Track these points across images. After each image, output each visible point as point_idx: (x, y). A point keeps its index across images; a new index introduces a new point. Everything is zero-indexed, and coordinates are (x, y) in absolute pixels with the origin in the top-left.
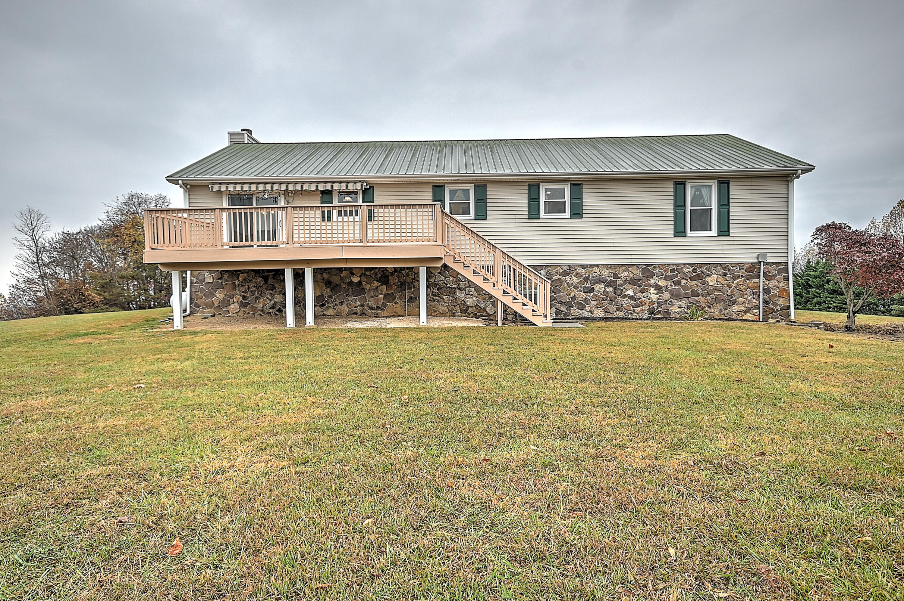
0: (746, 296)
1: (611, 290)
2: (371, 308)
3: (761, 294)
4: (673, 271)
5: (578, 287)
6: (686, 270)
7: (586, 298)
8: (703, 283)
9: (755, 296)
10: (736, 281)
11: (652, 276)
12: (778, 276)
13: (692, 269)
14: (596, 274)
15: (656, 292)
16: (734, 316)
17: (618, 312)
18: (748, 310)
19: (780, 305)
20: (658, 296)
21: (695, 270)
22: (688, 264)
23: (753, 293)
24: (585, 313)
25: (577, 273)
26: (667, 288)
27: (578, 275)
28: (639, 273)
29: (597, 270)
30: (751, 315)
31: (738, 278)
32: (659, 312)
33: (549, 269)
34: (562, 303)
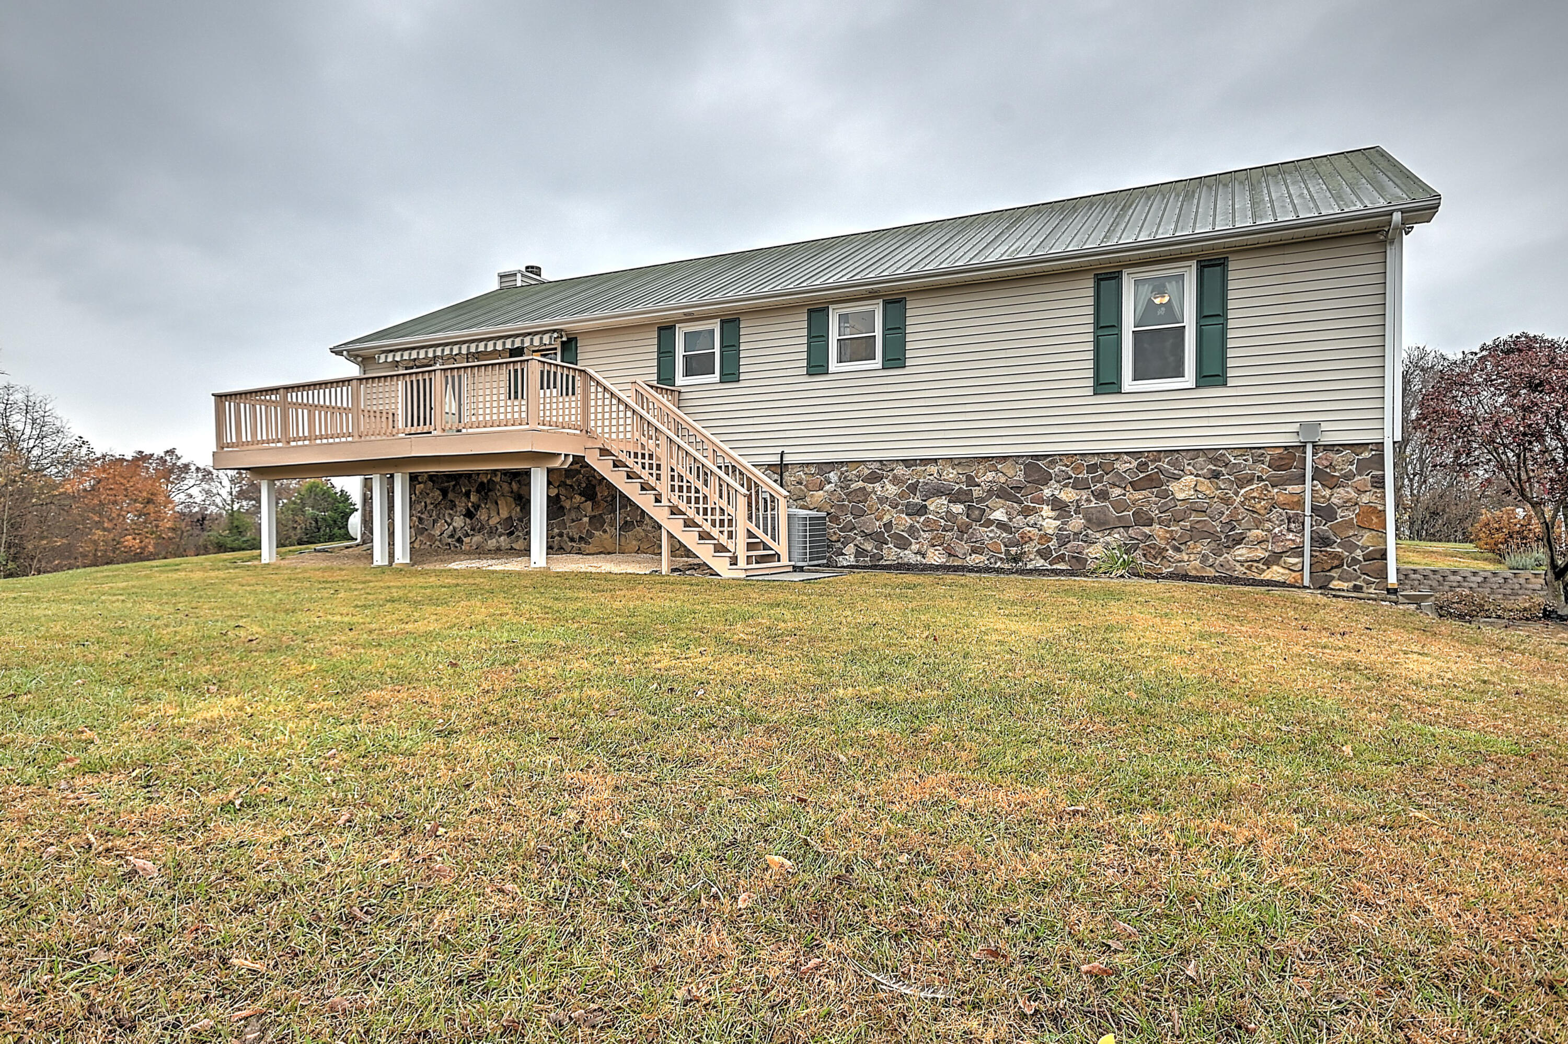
0: (1268, 525)
1: (961, 511)
2: (572, 540)
3: (1308, 520)
4: (1092, 468)
5: (897, 505)
6: (1120, 467)
7: (912, 526)
8: (1161, 494)
9: (1292, 526)
10: (1243, 491)
11: (1046, 479)
12: (1357, 478)
13: (1135, 464)
14: (931, 478)
15: (1053, 514)
16: (1239, 571)
17: (974, 556)
18: (1274, 559)
19: (1363, 548)
20: (1059, 523)
21: (1142, 466)
22: (1125, 453)
23: (1289, 519)
24: (909, 556)
25: (895, 477)
26: (1078, 507)
27: (896, 481)
28: (1018, 475)
29: (933, 469)
30: (1282, 571)
31: (1250, 482)
32: (1061, 558)
33: (844, 469)
34: (866, 536)
